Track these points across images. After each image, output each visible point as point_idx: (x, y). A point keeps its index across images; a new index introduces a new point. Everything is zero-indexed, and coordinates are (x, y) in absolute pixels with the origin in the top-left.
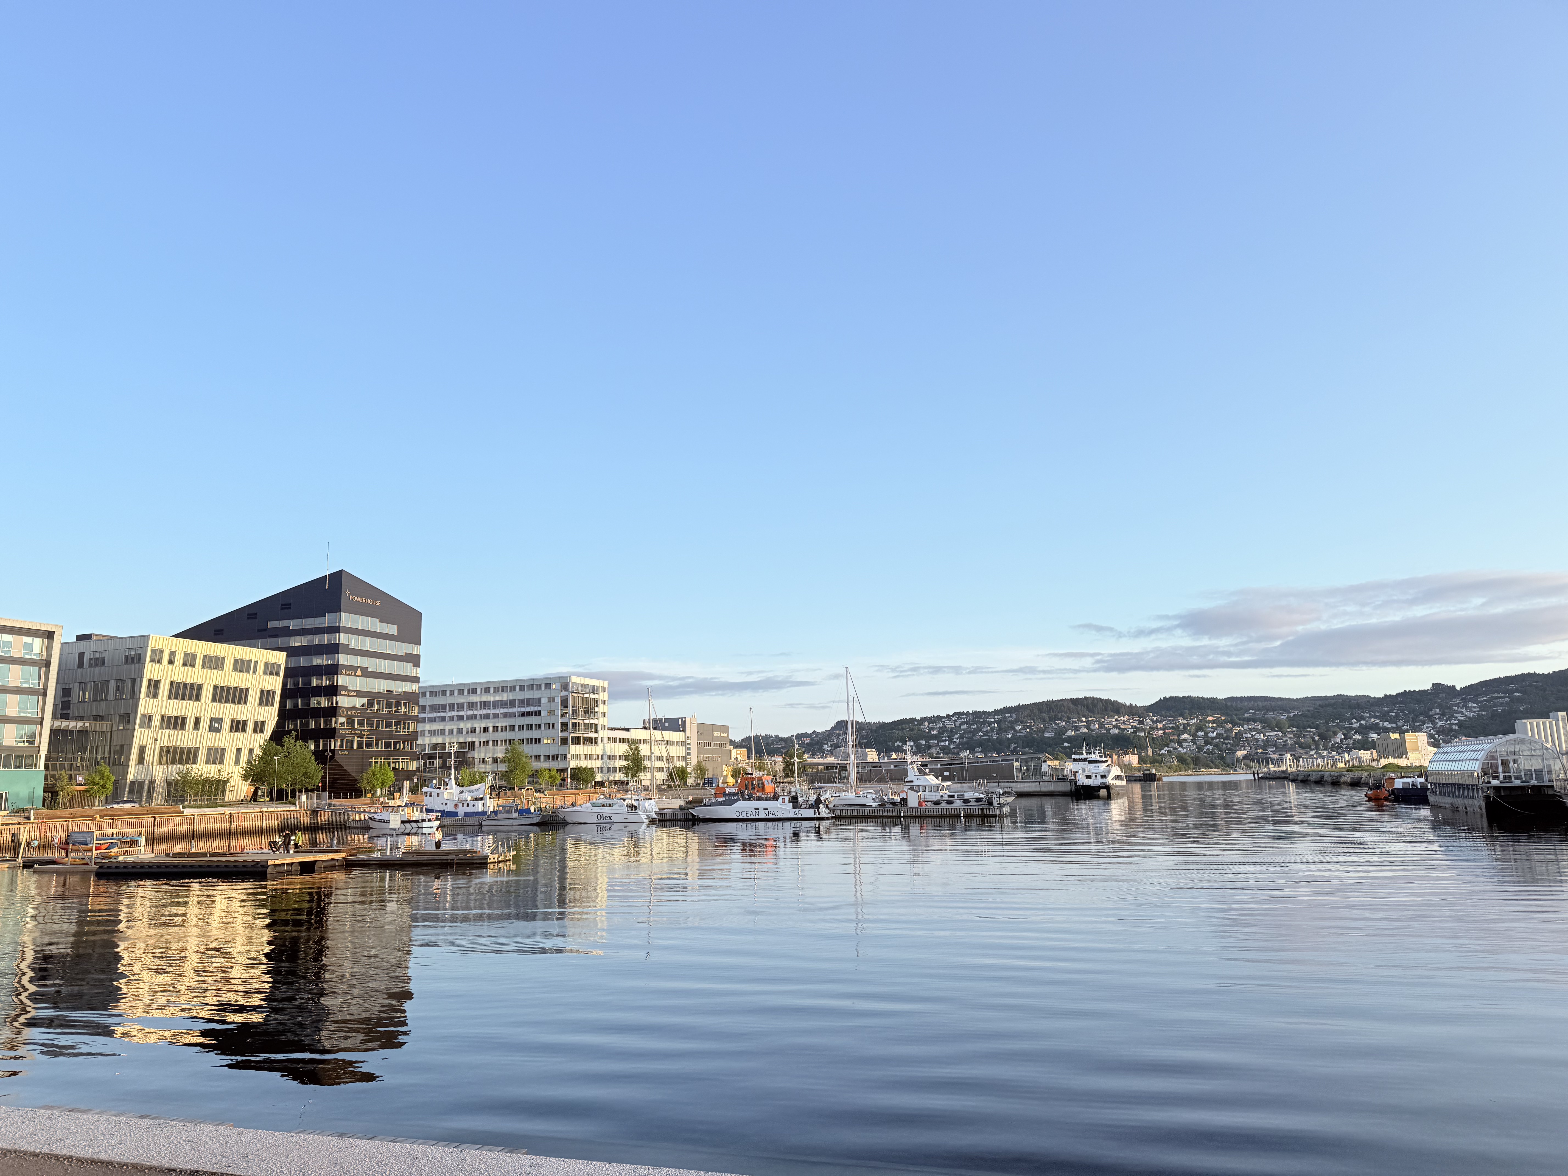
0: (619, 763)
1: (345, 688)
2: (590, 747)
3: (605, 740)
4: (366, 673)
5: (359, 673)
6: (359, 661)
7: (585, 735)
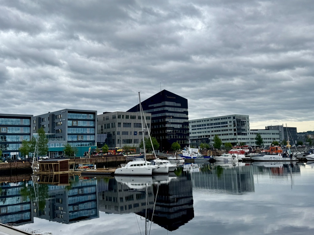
0: (254, 141)
1: (168, 122)
2: (244, 136)
3: (249, 134)
4: (173, 117)
5: (171, 117)
6: (171, 114)
7: (242, 132)
